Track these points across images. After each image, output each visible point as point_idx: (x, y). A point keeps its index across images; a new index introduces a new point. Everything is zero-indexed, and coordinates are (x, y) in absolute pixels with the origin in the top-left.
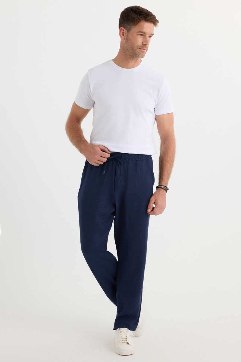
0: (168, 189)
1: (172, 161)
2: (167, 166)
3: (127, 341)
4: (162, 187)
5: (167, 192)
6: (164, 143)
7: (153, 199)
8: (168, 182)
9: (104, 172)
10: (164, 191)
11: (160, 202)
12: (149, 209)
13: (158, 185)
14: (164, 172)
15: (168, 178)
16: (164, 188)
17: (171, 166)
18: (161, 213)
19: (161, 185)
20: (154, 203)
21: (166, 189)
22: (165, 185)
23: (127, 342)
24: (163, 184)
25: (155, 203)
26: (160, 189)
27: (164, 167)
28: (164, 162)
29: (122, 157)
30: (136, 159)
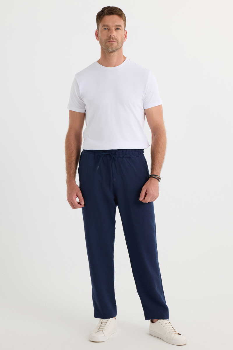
0: (160, 179)
1: (164, 151)
2: (159, 156)
4: (154, 176)
5: (159, 181)
6: (155, 135)
7: (144, 188)
8: (160, 172)
9: (98, 167)
11: (151, 191)
12: (140, 198)
14: (155, 162)
15: (161, 167)
16: (156, 177)
17: (163, 157)
19: (153, 174)
22: (157, 175)
25: (146, 191)
26: (151, 178)
30: (129, 155)
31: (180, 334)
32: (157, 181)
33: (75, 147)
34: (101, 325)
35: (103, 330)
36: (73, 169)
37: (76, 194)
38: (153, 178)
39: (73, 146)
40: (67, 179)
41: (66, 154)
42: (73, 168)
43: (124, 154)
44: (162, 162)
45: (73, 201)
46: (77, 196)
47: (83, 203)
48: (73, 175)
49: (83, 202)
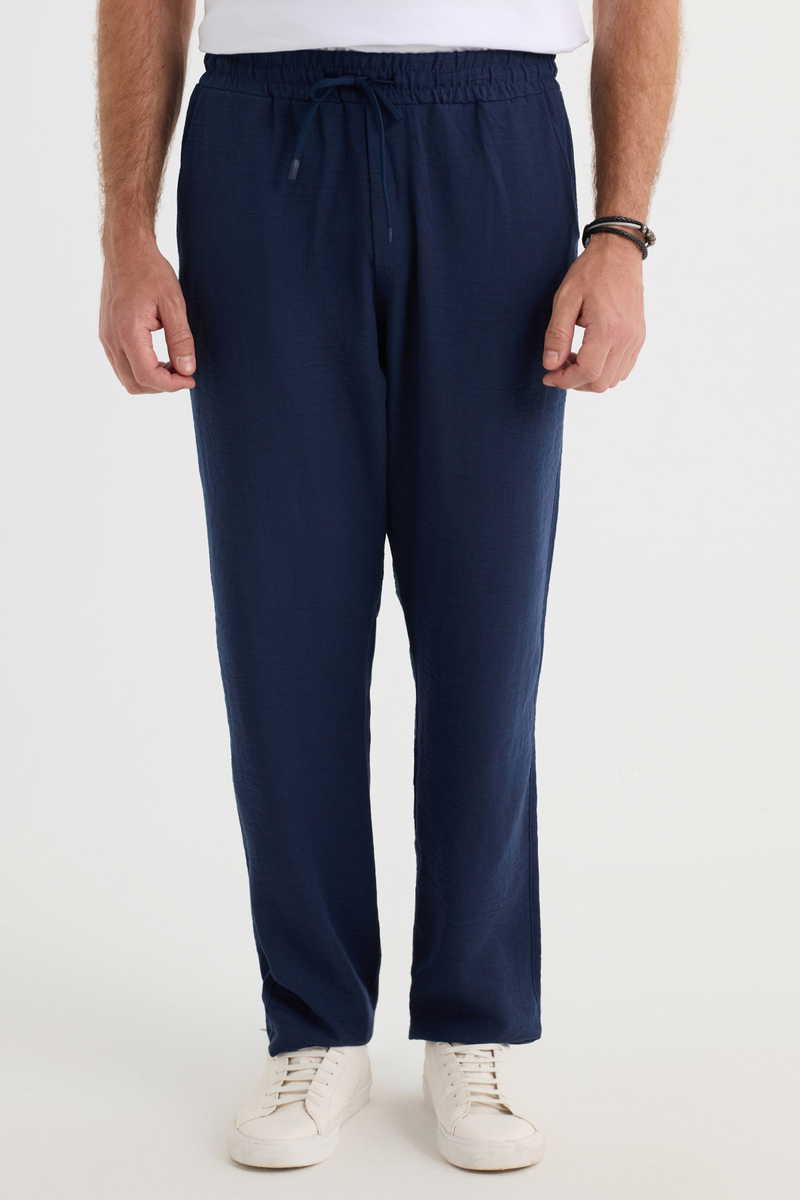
0: (648, 239)
1: (668, 80)
2: (638, 109)
3: (497, 1097)
4: (617, 225)
5: (644, 255)
7: (569, 293)
8: (648, 202)
9: (296, 164)
10: (632, 251)
11: (608, 311)
12: (551, 353)
13: (592, 219)
14: (621, 145)
15: (651, 173)
16: (630, 232)
18: (624, 379)
19: (610, 214)
20: (579, 320)
21: (643, 240)
22: (630, 216)
23: (496, 1101)
24: (622, 207)
25: (580, 315)
26: (604, 235)
27: (622, 118)
28: (621, 89)
29: (398, 80)
30: (473, 91)
31: (509, 1112)
32: (636, 253)
33: (154, 40)
34: (289, 1072)
35: (304, 1101)
36: (140, 166)
37: (153, 310)
38: (611, 235)
39: (142, 31)
40: (106, 224)
41: (102, 84)
42: (143, 156)
43: (442, 85)
44: (660, 141)
45: (133, 345)
46: (161, 323)
47: (188, 365)
48: (142, 198)
49: (187, 358)
